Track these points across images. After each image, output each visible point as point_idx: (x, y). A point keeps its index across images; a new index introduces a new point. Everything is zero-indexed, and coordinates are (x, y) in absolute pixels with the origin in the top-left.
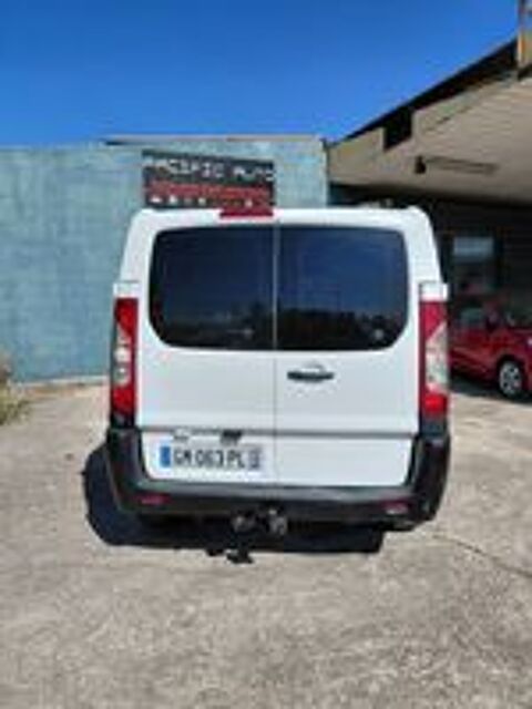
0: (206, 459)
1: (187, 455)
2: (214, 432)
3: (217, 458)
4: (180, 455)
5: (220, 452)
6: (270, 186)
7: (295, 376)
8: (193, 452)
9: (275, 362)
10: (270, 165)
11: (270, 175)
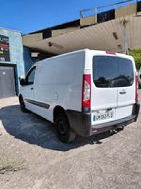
0: (103, 117)
1: (99, 117)
2: (105, 109)
3: (105, 116)
4: (97, 117)
5: (106, 115)
6: (8, 44)
7: (121, 93)
8: (100, 116)
9: (117, 90)
10: (7, 38)
11: (8, 41)
